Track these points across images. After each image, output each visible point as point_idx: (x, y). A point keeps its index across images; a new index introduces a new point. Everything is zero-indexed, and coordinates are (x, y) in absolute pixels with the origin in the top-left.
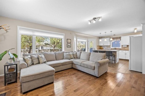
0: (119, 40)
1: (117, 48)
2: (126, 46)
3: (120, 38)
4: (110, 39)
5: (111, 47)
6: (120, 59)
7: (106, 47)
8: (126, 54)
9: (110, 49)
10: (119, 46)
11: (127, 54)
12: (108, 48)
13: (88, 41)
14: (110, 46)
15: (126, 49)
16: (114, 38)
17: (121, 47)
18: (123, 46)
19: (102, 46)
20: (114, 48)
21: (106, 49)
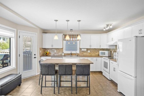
0: (76, 39)
2: (86, 50)
7: (55, 51)
9: (63, 54)
12: (60, 54)
13: (18, 37)
14: (62, 49)
15: (85, 54)
16: (70, 35)
18: (82, 50)
19: (48, 49)
21: (55, 55)
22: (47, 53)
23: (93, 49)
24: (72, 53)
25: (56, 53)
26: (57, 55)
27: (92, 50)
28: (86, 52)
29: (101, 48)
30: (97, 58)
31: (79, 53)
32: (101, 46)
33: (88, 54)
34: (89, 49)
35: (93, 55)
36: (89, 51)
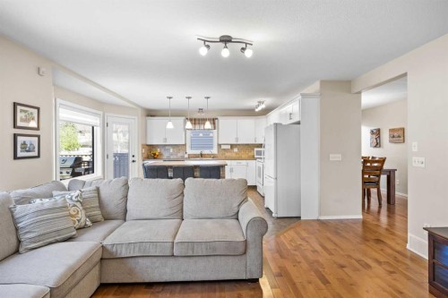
1: (206, 152)
2: (229, 147)
3: (213, 121)
4: (185, 123)
5: (190, 151)
7: (171, 151)
8: (231, 170)
9: (186, 156)
11: (234, 170)
12: (179, 155)
13: (105, 125)
14: (185, 145)
15: (228, 154)
16: (199, 120)
17: (215, 151)
18: (223, 147)
19: (157, 146)
20: (198, 152)
21: (172, 157)
22: (155, 154)
23: (243, 145)
24: (203, 153)
25: (172, 154)
26: (175, 157)
27: (241, 148)
28: (230, 152)
30: (248, 161)
31: (217, 153)
32: (257, 139)
33: (234, 155)
34: (236, 145)
35: (243, 156)
36: (236, 150)
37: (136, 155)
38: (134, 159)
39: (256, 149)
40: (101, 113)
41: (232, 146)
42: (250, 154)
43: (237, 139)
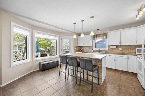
0: (105, 37)
1: (102, 49)
2: (115, 47)
3: (106, 34)
5: (94, 49)
6: (108, 69)
7: (87, 48)
8: (115, 60)
9: (93, 51)
10: (105, 47)
11: (117, 60)
12: (90, 50)
13: (60, 40)
14: (92, 46)
15: (115, 51)
16: (98, 35)
17: (107, 49)
18: (111, 47)
19: (82, 47)
20: (97, 49)
21: (87, 51)
22: (80, 50)
23: (126, 45)
24: (100, 50)
25: (87, 50)
26: (89, 51)
27: (125, 47)
28: (116, 50)
29: (137, 44)
30: (128, 56)
31: (108, 50)
32: (138, 42)
33: (119, 51)
34: (120, 46)
35: (126, 52)
36: (120, 49)
37: (72, 50)
38: (71, 51)
39: (137, 48)
40: (59, 35)
41: (117, 46)
42: (132, 51)
43: (121, 42)
